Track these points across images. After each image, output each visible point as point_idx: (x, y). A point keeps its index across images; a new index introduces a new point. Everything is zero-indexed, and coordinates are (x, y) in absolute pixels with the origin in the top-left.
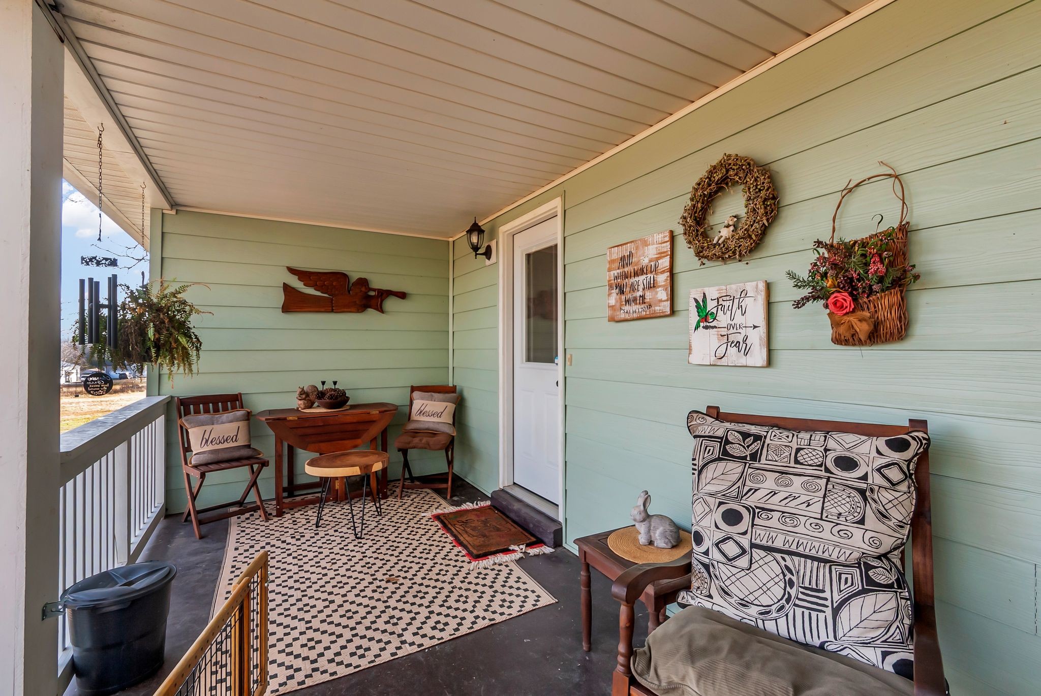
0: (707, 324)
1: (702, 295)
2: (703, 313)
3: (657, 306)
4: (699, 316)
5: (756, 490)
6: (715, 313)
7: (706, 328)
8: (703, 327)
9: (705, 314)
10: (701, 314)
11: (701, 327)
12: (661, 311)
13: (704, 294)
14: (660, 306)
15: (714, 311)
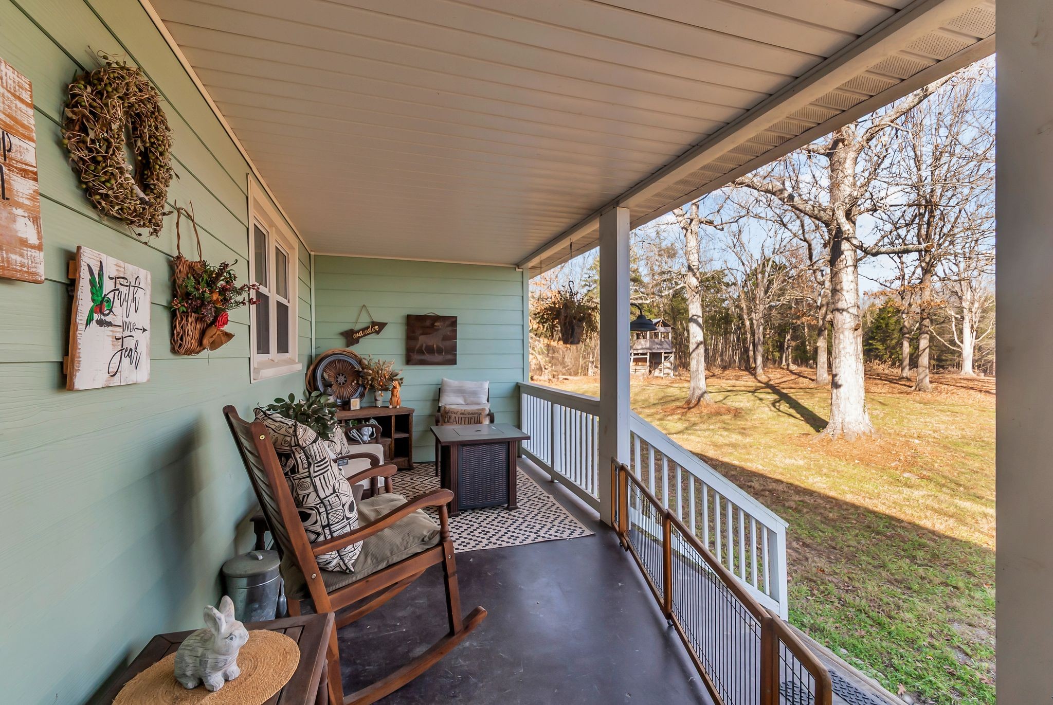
0: (103, 318)
1: (99, 264)
2: (98, 296)
3: (15, 253)
4: (93, 300)
5: (308, 495)
6: (112, 300)
7: (101, 323)
8: (97, 321)
9: (100, 299)
10: (96, 298)
11: (94, 321)
12: (25, 269)
13: (101, 262)
14: (22, 255)
15: (111, 296)
